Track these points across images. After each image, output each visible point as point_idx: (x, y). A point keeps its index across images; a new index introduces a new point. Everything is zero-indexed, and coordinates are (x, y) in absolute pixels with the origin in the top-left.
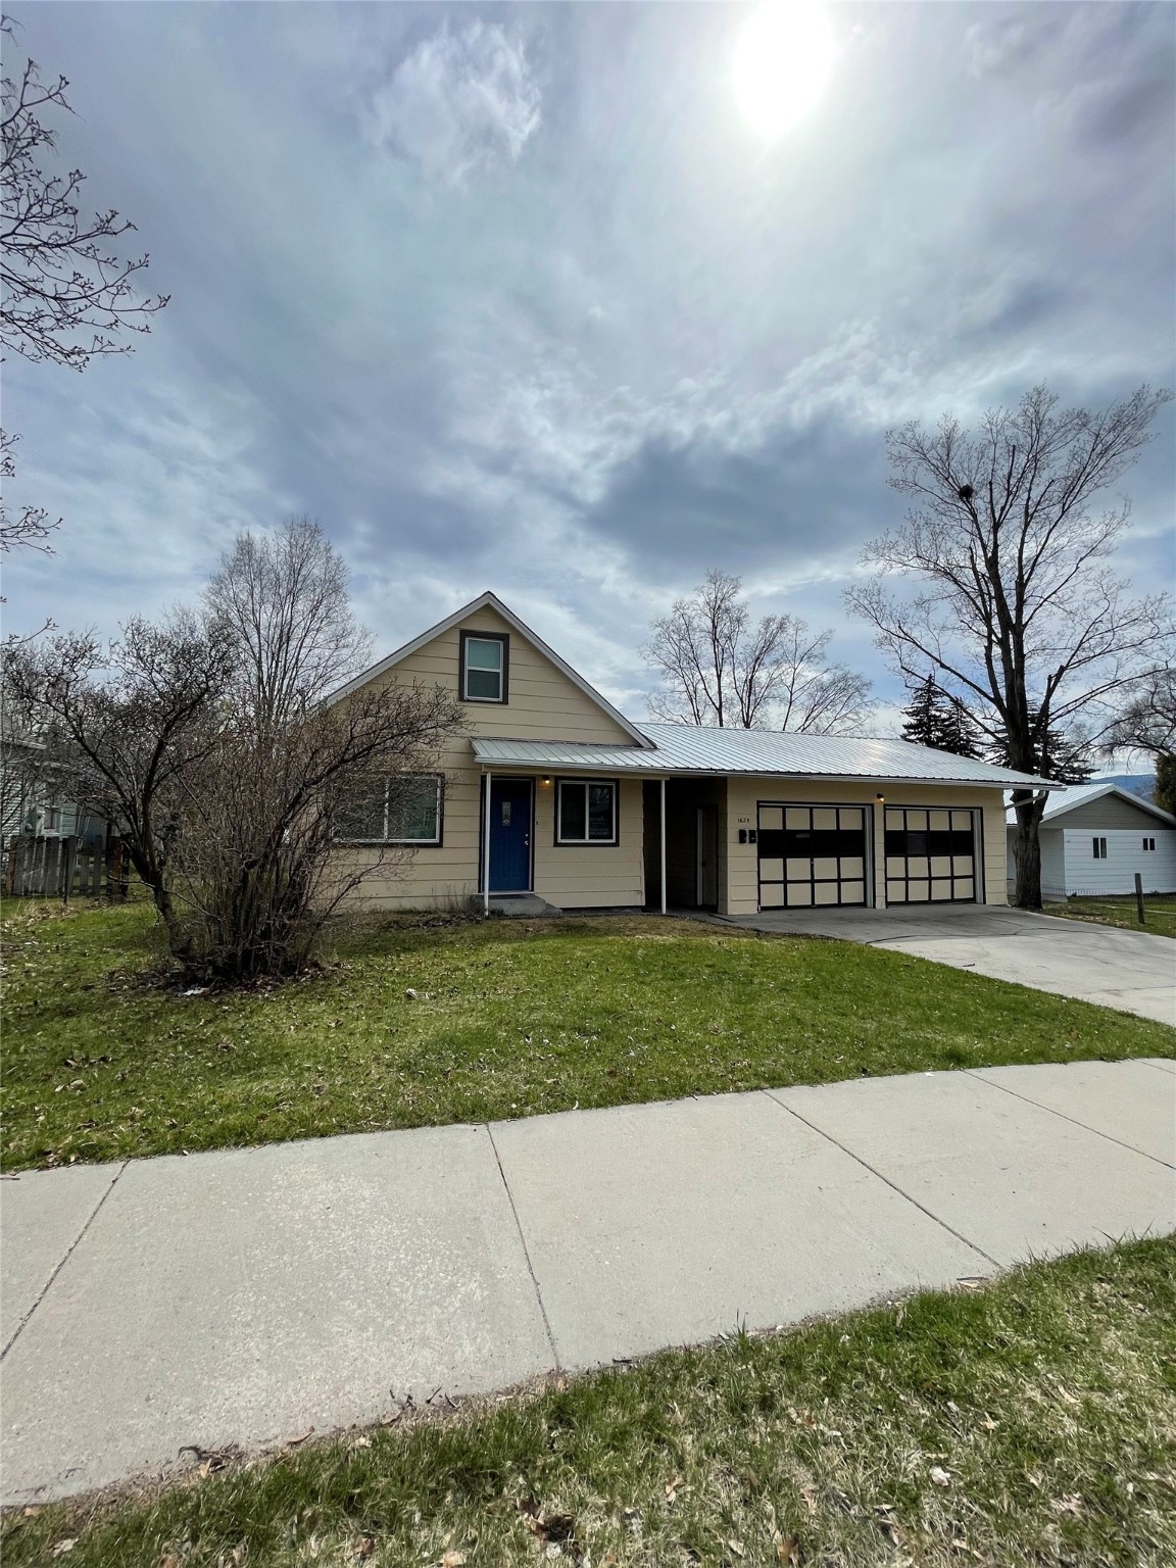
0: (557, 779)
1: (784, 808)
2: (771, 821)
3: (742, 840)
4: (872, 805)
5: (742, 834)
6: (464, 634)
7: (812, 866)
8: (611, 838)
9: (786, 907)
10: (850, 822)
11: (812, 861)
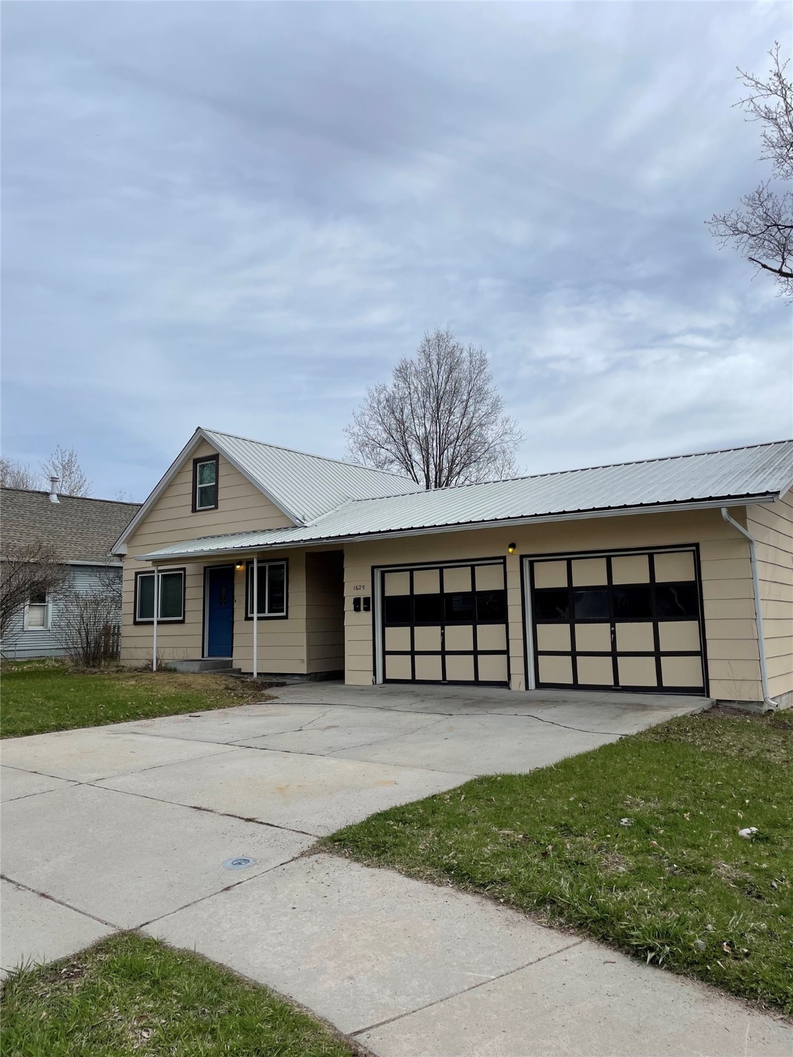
1: (411, 571)
2: (398, 586)
3: (357, 609)
4: (504, 558)
5: (357, 602)
6: (196, 462)
7: (443, 635)
8: (283, 612)
9: (413, 681)
10: (488, 581)
11: (443, 629)
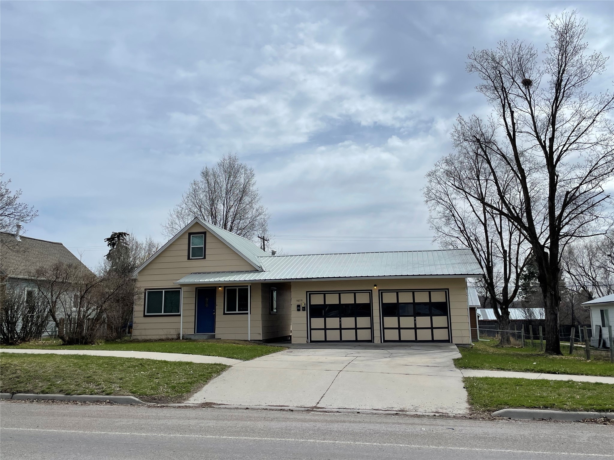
0: (225, 287)
1: (324, 294)
2: (317, 300)
3: (298, 310)
4: (371, 290)
5: (298, 307)
6: (190, 234)
7: (340, 321)
9: (326, 341)
10: (363, 299)
